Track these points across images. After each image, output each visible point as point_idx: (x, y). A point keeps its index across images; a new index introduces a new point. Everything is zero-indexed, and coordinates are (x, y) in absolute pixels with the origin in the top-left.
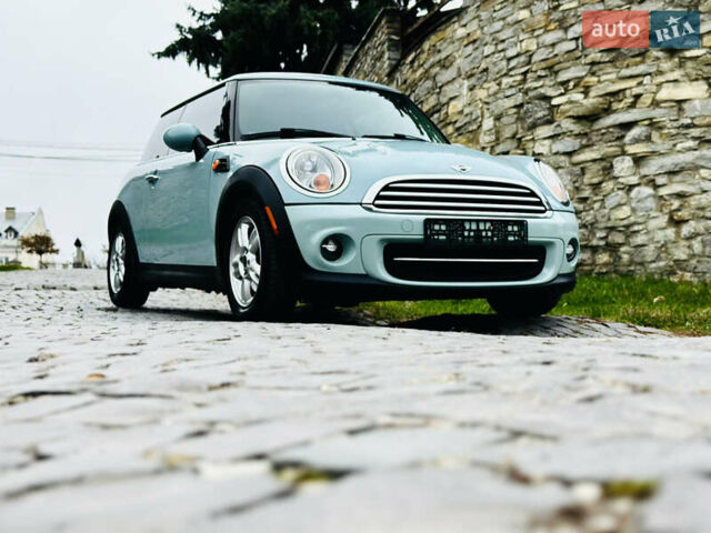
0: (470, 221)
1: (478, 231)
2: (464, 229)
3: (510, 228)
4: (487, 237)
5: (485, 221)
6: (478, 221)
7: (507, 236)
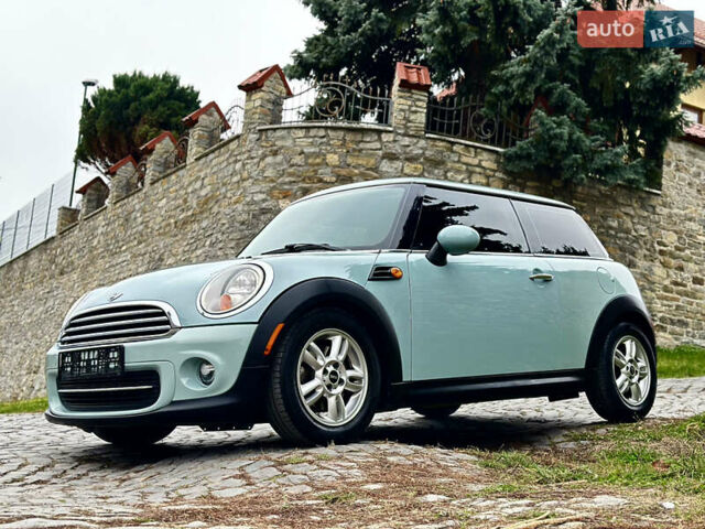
0: (84, 351)
1: (89, 361)
2: (80, 360)
3: (111, 356)
4: (94, 366)
5: (94, 350)
6: (89, 351)
7: (108, 364)
